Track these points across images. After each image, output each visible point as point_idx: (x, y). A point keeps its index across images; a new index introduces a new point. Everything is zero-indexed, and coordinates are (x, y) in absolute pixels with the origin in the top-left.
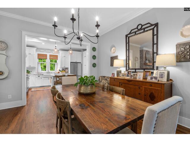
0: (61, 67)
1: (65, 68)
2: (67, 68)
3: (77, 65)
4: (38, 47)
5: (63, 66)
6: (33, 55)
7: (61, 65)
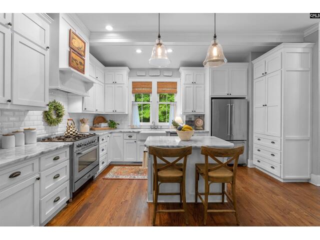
0: (184, 113)
1: (195, 116)
2: (202, 117)
3: (231, 107)
4: (133, 67)
5: (190, 111)
6: (121, 85)
7: (185, 106)
